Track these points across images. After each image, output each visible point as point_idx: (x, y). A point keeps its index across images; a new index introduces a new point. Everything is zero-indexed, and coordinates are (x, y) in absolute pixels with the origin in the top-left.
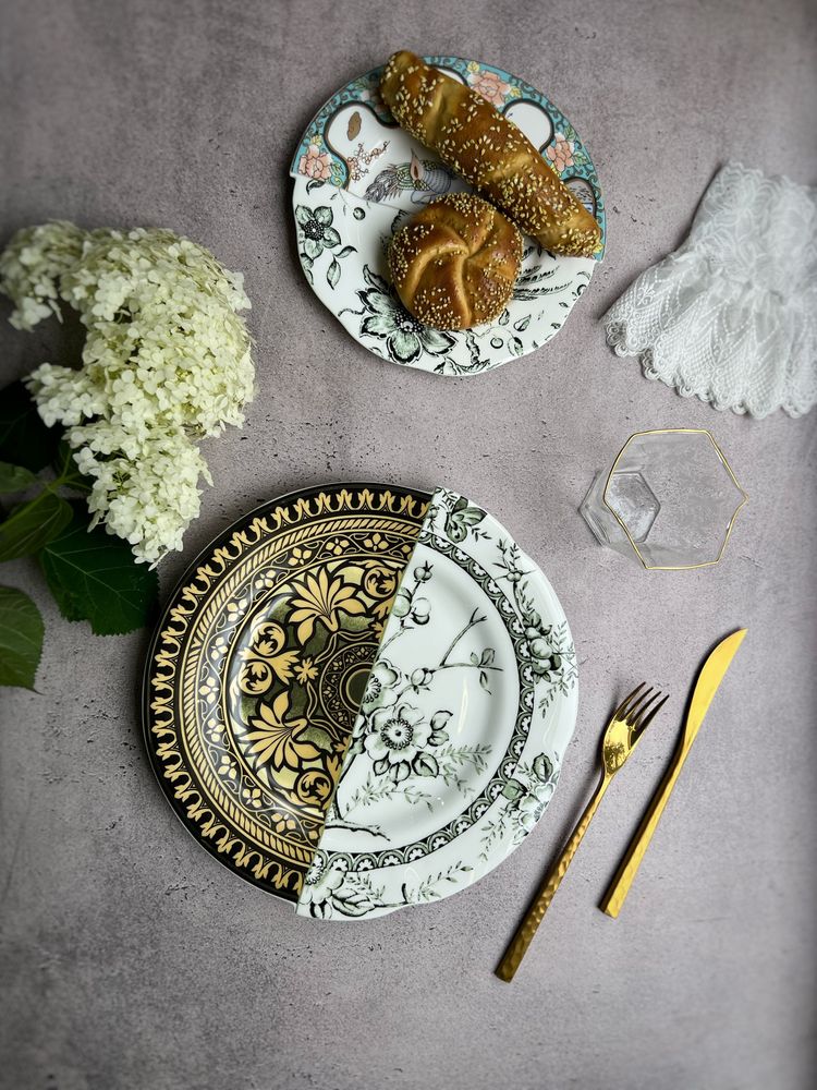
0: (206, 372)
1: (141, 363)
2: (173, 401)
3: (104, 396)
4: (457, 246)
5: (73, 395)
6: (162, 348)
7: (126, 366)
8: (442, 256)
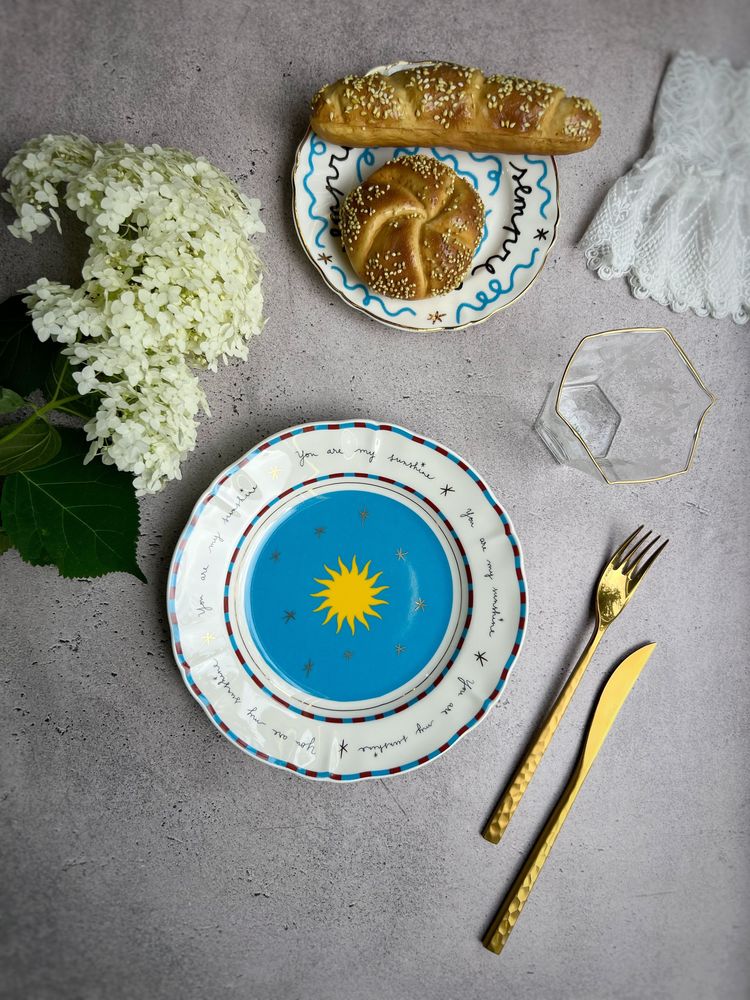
0: (214, 297)
1: (144, 282)
2: (176, 326)
3: (102, 317)
4: (414, 209)
5: (70, 311)
6: (167, 268)
7: (128, 286)
8: (397, 219)
